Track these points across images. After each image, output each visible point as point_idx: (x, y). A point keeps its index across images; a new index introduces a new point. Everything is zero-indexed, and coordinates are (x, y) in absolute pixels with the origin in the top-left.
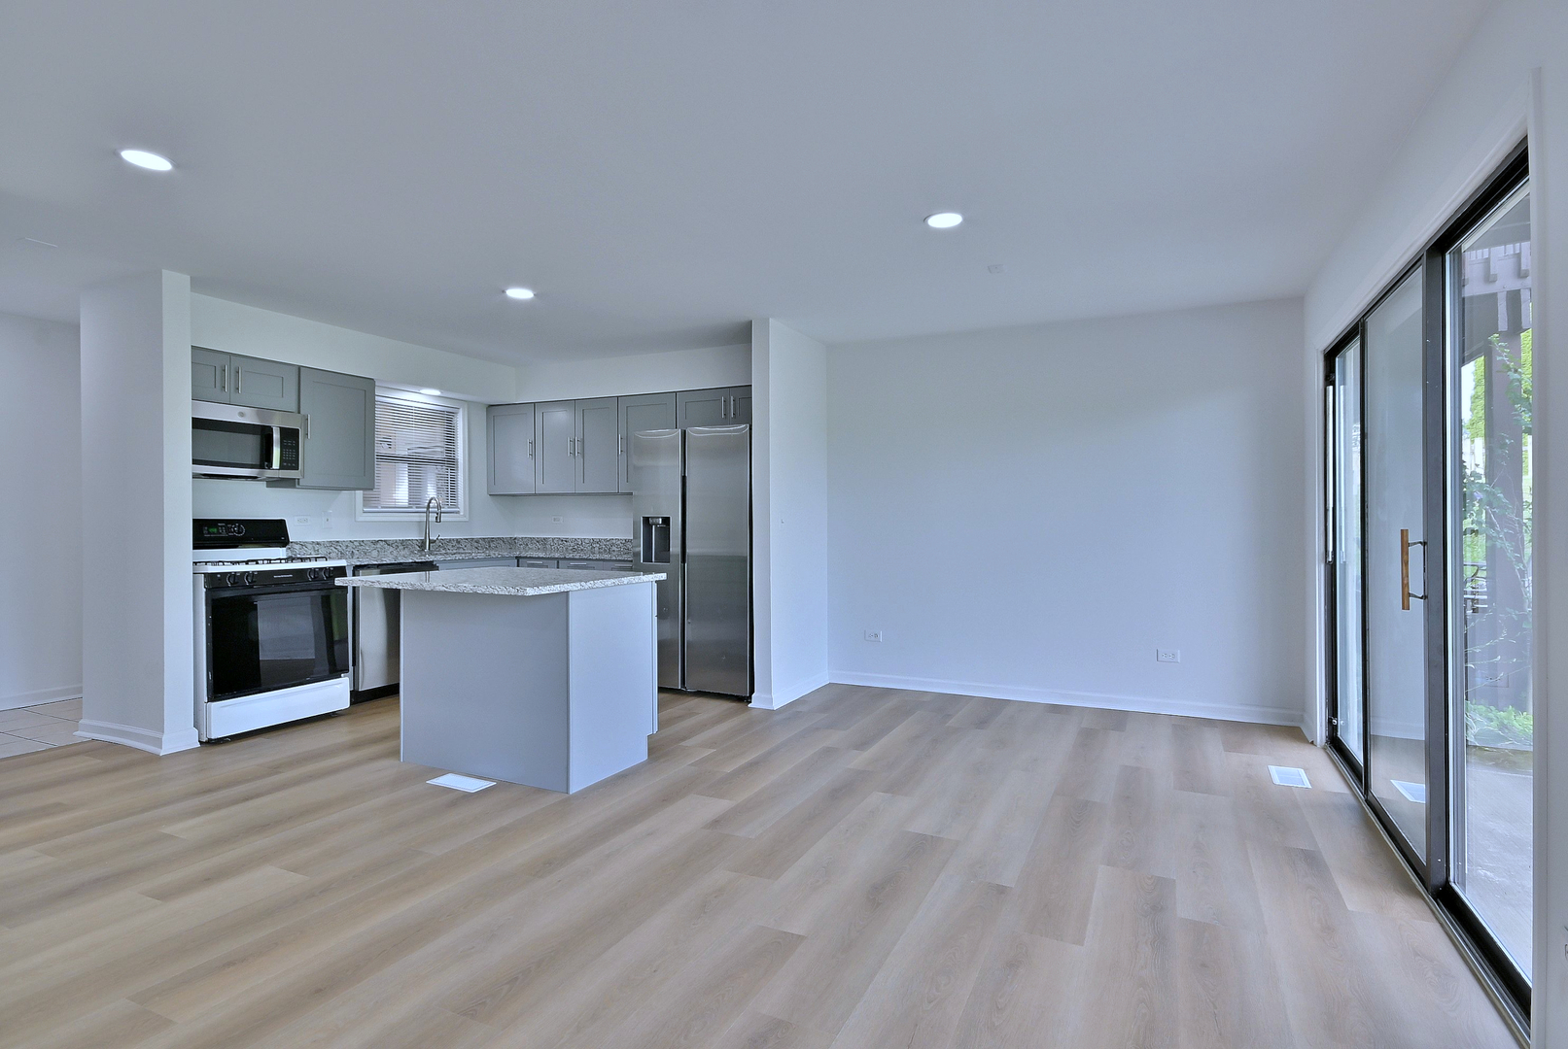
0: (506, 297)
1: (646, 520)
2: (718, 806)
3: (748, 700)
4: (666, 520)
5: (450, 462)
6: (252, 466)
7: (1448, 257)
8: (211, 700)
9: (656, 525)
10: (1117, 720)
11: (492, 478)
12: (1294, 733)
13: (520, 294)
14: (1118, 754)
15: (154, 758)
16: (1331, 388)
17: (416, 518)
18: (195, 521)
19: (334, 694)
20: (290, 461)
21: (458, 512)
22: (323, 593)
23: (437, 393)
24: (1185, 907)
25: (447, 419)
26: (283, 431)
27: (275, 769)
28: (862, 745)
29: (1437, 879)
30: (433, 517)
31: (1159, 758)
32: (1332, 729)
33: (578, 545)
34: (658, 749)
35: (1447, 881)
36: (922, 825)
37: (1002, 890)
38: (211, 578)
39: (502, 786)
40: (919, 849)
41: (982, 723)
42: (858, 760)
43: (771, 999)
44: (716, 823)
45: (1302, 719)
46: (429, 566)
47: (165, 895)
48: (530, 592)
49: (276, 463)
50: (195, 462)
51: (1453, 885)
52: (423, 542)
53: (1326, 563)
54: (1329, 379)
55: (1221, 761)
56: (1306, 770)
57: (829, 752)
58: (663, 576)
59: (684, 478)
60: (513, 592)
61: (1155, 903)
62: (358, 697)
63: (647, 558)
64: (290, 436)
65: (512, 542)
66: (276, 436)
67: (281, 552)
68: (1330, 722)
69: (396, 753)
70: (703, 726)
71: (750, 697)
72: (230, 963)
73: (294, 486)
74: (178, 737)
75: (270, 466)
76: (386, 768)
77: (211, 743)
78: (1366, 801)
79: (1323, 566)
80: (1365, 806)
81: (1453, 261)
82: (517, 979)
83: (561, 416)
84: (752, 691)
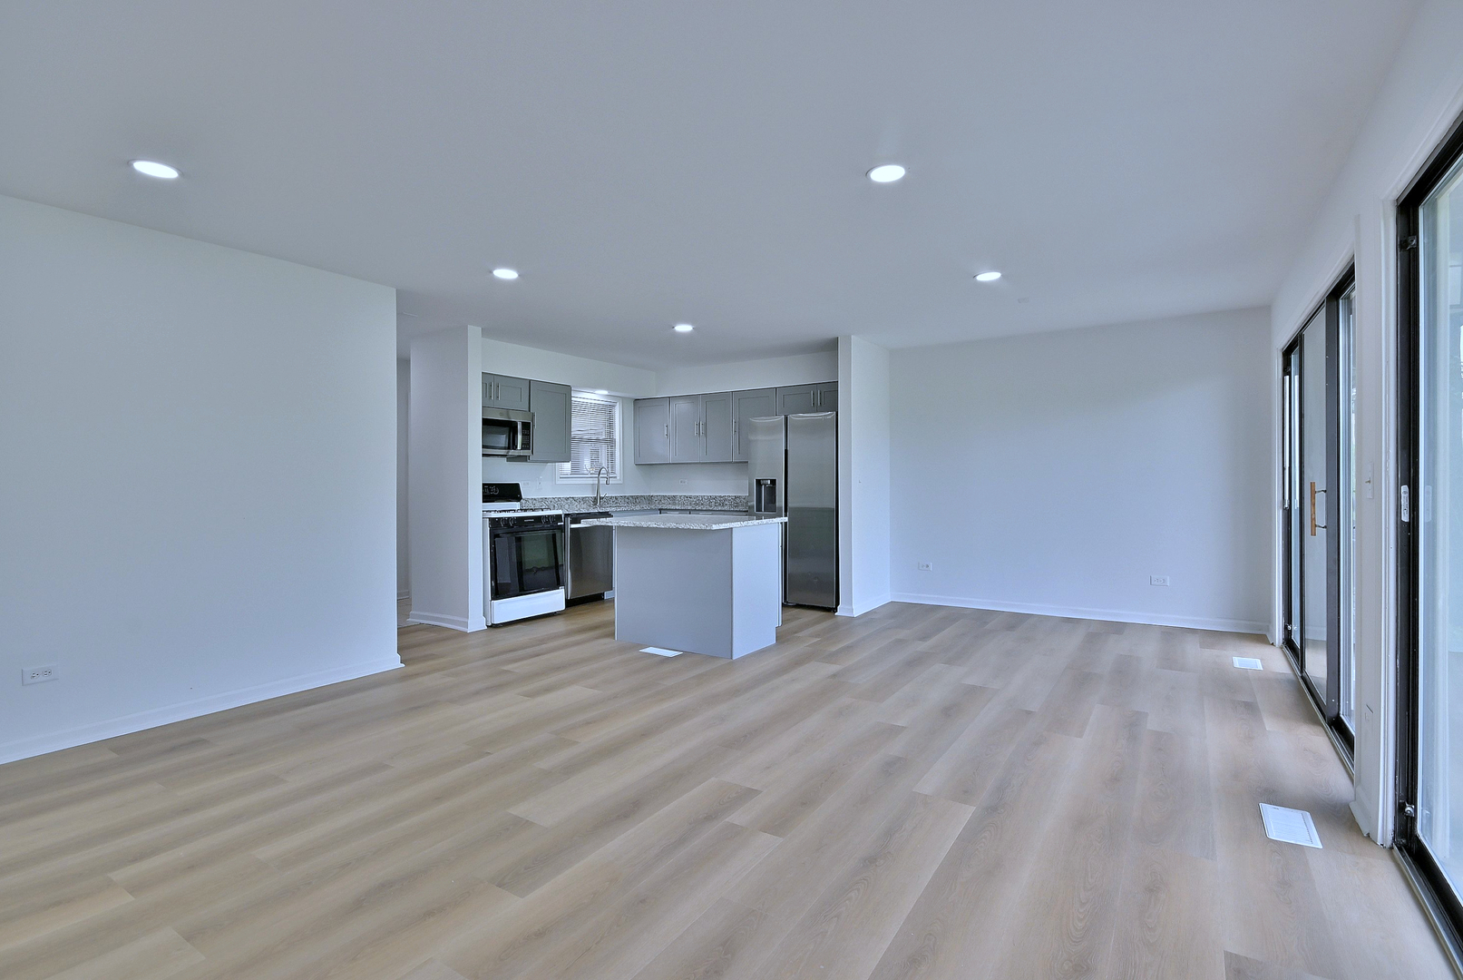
0: (675, 332)
1: (758, 482)
2: (833, 668)
3: (835, 610)
4: (773, 482)
5: (610, 442)
6: (505, 448)
7: (1341, 301)
8: (493, 599)
9: (765, 485)
10: (1118, 628)
11: (637, 453)
12: (1262, 638)
13: (684, 328)
14: (1115, 648)
15: (464, 634)
16: (1288, 377)
17: (590, 481)
18: (484, 485)
19: (554, 600)
20: (526, 445)
21: (615, 477)
22: (551, 532)
23: (606, 392)
24: (1152, 724)
25: (608, 410)
26: (523, 424)
27: (542, 641)
28: (924, 638)
29: (1332, 713)
30: (603, 481)
31: (1148, 651)
32: (1288, 633)
33: (699, 500)
34: (782, 637)
35: (1339, 714)
36: (971, 681)
37: (1029, 713)
38: (492, 521)
39: (686, 654)
40: (972, 693)
41: (1011, 627)
42: (922, 646)
43: (895, 748)
44: (834, 676)
45: (1268, 630)
46: (607, 515)
47: (531, 695)
48: (715, 527)
49: (519, 447)
50: (484, 447)
51: (1341, 716)
52: (596, 498)
53: (1284, 509)
54: (1286, 370)
55: (1195, 653)
56: (1261, 660)
57: (900, 643)
58: (786, 519)
59: (786, 451)
60: (703, 527)
61: (1132, 724)
62: (570, 603)
63: (759, 509)
64: (526, 426)
65: (650, 499)
66: (519, 427)
67: (516, 505)
68: (1286, 628)
69: (612, 635)
70: (807, 626)
71: (836, 608)
72: (588, 723)
73: (526, 461)
74: (476, 623)
75: (515, 447)
76: (605, 644)
77: (493, 626)
78: (1302, 677)
79: (1281, 511)
80: (1301, 681)
81: (1344, 304)
82: (746, 736)
83: (683, 407)
84: (838, 603)
